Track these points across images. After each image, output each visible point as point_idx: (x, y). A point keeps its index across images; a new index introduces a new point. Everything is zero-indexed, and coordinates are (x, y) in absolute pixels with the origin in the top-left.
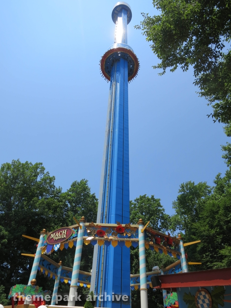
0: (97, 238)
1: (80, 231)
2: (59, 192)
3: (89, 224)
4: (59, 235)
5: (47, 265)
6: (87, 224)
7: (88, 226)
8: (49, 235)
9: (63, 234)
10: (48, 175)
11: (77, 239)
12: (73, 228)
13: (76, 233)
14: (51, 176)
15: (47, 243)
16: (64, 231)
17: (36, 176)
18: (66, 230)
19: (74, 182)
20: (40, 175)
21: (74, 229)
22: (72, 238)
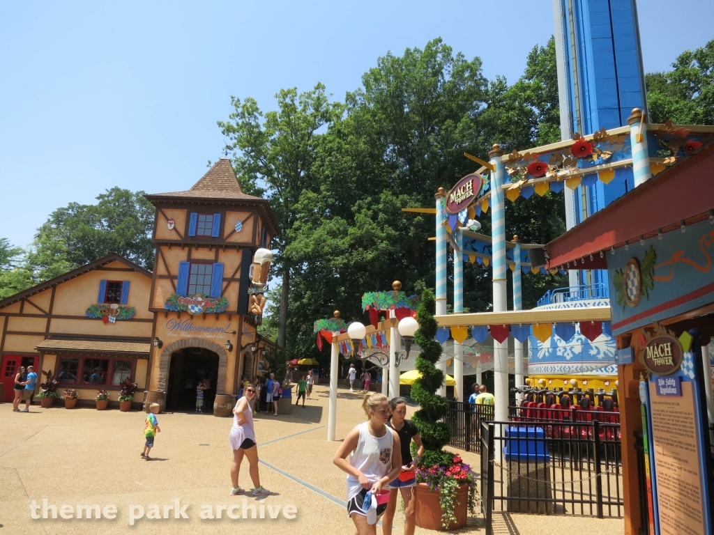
0: (531, 181)
1: (495, 176)
2: (501, 90)
3: (509, 157)
4: (463, 193)
5: (484, 248)
6: (506, 157)
7: (508, 161)
8: (447, 196)
9: (467, 190)
10: (463, 61)
11: (490, 194)
12: (481, 174)
13: (487, 182)
14: (470, 59)
15: (448, 213)
16: (469, 184)
17: (437, 73)
18: (470, 181)
19: (531, 51)
20: (445, 67)
21: (484, 175)
22: (482, 193)
